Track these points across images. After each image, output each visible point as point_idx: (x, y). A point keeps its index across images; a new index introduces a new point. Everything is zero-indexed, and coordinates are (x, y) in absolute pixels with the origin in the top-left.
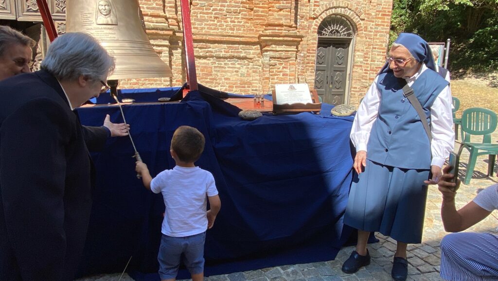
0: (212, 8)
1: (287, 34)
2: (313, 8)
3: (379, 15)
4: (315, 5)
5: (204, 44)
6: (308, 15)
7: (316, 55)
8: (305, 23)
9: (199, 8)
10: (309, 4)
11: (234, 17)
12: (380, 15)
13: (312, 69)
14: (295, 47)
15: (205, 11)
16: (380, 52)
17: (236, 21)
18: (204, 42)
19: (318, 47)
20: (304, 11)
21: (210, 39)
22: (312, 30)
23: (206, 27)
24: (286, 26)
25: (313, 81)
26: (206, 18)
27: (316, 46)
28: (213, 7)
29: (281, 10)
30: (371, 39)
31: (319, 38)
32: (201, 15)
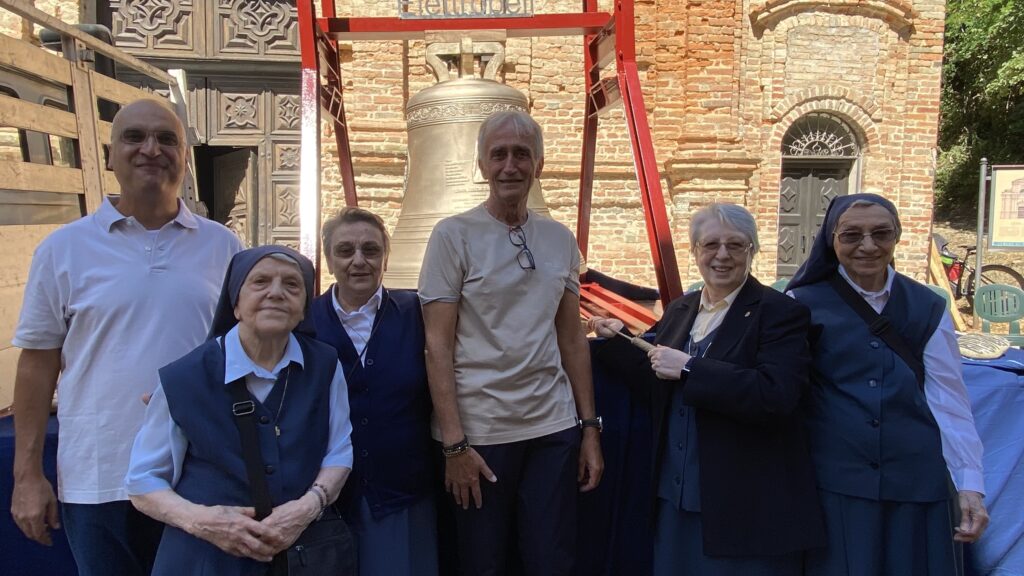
0: (571, 112)
1: (726, 157)
2: (770, 101)
3: (912, 110)
4: (774, 96)
5: (555, 180)
6: (760, 114)
7: (778, 194)
8: (755, 131)
9: (546, 113)
10: (761, 94)
11: (613, 126)
12: (915, 110)
13: (770, 224)
14: (743, 182)
15: (558, 118)
16: (919, 186)
17: (619, 133)
18: (555, 177)
19: (783, 177)
20: (752, 107)
21: (567, 171)
22: (770, 144)
23: (560, 148)
24: (722, 140)
25: (775, 248)
26: (560, 131)
27: (779, 175)
28: (574, 110)
29: (711, 109)
30: (899, 159)
31: (783, 159)
32: (550, 125)
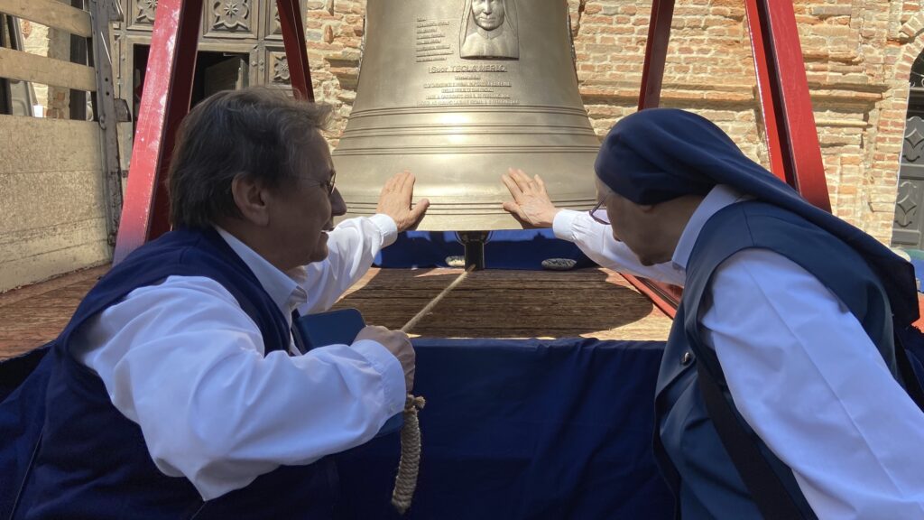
0: (633, 19)
1: (839, 81)
2: (900, 15)
4: (906, 8)
5: (606, 106)
6: (885, 31)
7: (902, 137)
8: (877, 52)
9: (600, 20)
10: (888, 5)
11: (688, 38)
13: (889, 175)
14: (862, 116)
15: (615, 26)
17: (695, 48)
18: (606, 102)
19: (909, 116)
20: (874, 21)
21: (622, 94)
22: (896, 71)
23: (615, 64)
24: (835, 60)
25: (893, 207)
26: (617, 43)
27: (904, 112)
28: (636, 17)
29: (822, 18)
31: (912, 92)
32: (605, 35)
